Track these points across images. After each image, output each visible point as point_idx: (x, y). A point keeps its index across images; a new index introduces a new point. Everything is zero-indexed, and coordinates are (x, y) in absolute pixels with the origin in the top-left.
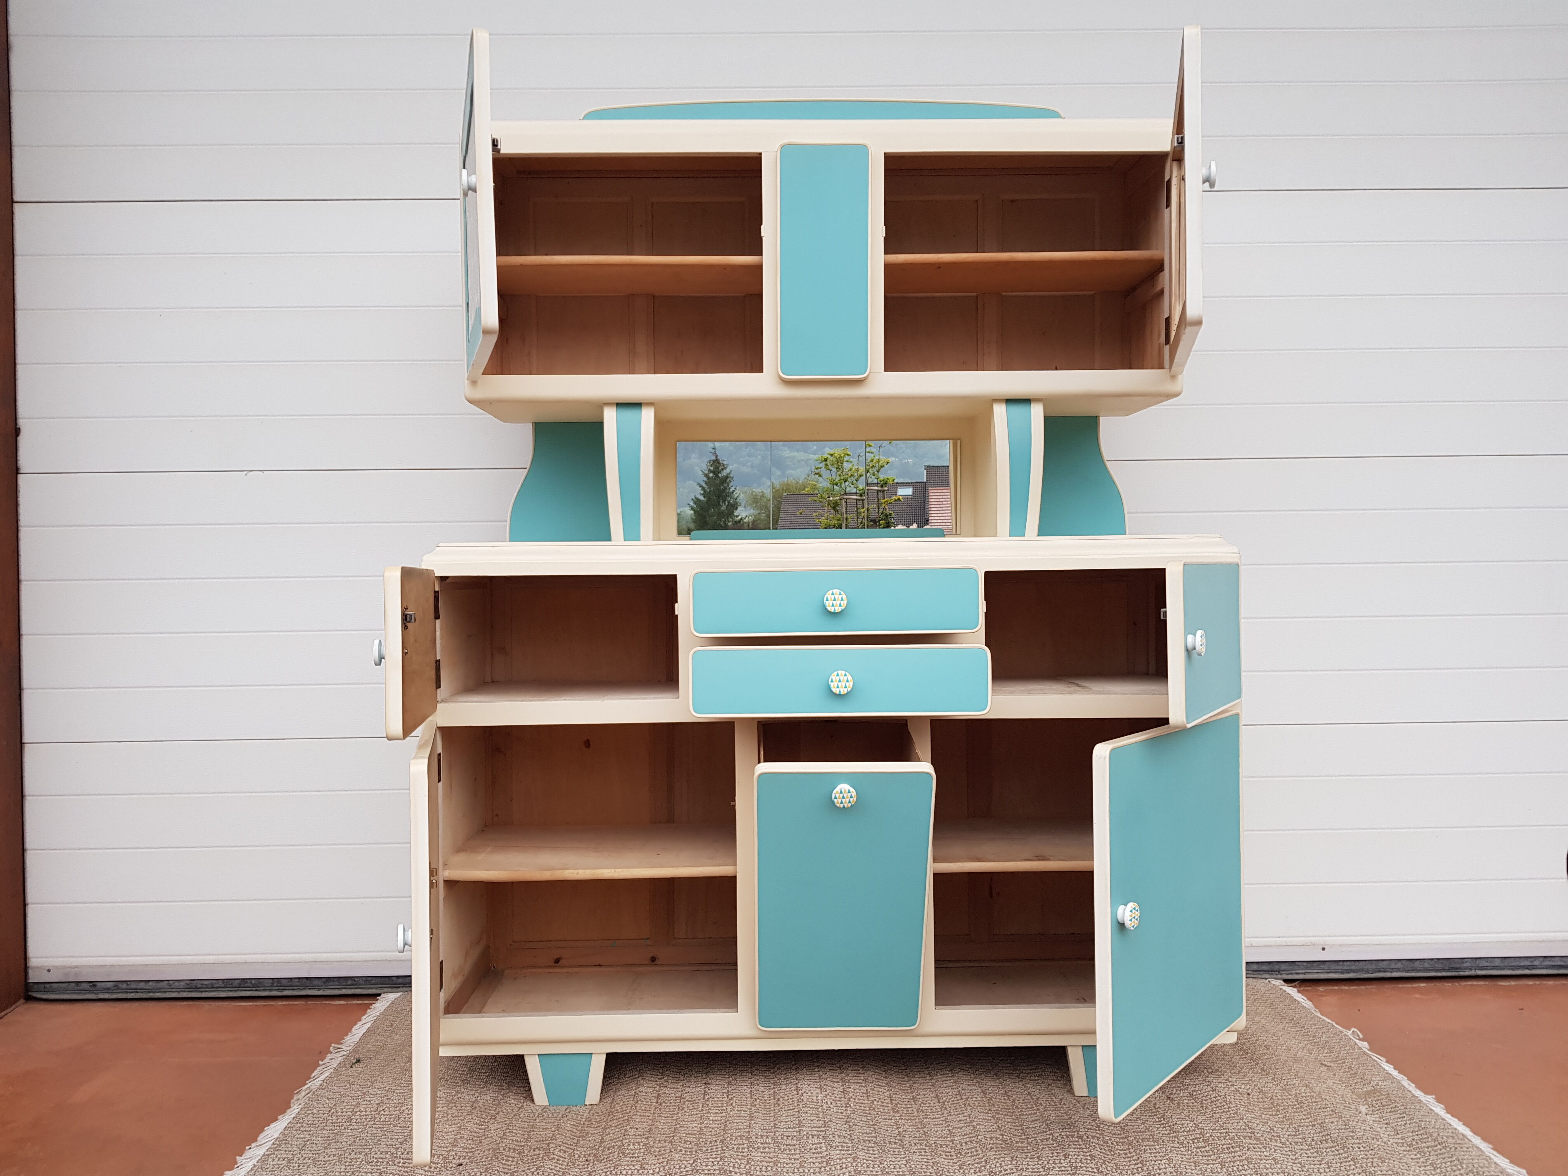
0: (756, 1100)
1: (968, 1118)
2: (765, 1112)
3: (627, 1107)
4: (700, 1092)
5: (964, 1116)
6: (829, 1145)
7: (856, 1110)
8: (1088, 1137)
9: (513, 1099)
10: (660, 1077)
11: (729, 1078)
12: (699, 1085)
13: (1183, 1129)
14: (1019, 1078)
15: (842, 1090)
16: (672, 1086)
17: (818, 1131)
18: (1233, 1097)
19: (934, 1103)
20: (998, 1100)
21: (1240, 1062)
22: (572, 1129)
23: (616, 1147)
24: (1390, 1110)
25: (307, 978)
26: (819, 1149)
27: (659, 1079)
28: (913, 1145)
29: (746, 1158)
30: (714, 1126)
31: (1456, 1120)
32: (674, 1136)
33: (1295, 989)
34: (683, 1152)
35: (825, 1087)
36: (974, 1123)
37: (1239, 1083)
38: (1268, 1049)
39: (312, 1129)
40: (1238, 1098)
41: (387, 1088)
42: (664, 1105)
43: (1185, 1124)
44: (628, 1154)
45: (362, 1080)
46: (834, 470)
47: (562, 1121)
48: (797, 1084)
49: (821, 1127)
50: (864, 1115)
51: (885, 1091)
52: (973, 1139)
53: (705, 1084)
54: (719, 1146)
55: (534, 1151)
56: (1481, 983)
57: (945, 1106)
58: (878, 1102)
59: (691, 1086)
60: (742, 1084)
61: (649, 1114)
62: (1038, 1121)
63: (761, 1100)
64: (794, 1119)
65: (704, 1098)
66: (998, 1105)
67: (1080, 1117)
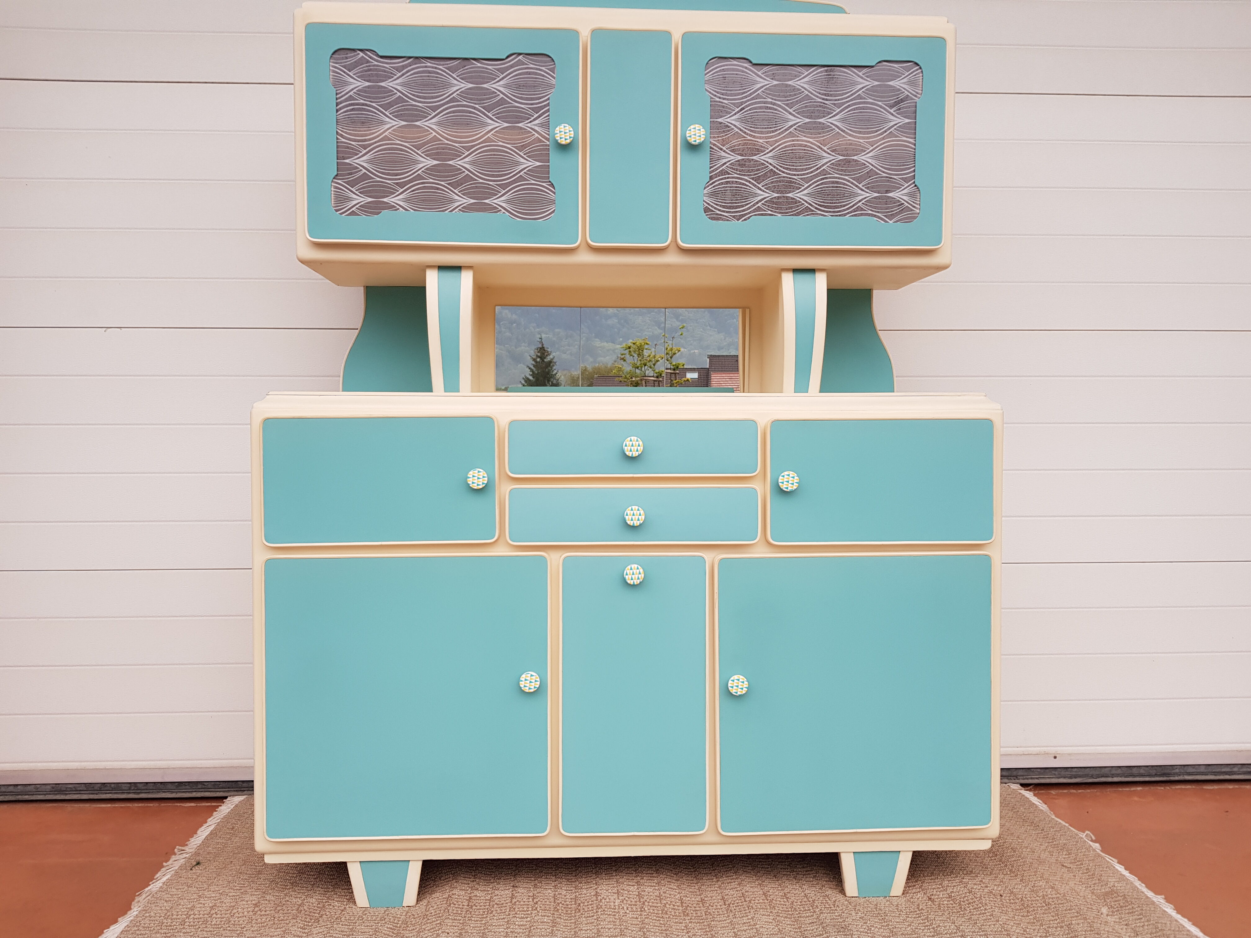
0: (559, 904)
1: (751, 920)
2: (567, 918)
3: (440, 911)
4: (508, 895)
5: (748, 919)
7: (650, 914)
9: (337, 901)
10: (472, 880)
12: (507, 888)
13: (946, 932)
14: (796, 879)
15: (637, 894)
16: (482, 888)
18: (988, 899)
19: (721, 906)
20: (778, 902)
21: (990, 864)
22: (388, 933)
24: (1127, 911)
25: (161, 783)
27: (471, 882)
30: (519, 931)
31: (1186, 920)
33: (1031, 793)
35: (622, 891)
36: (757, 926)
37: (992, 884)
38: (1015, 851)
39: (147, 932)
40: (992, 899)
41: (221, 891)
42: (474, 907)
43: (947, 926)
45: (200, 883)
46: (636, 355)
47: (379, 925)
48: (596, 889)
50: (657, 919)
51: (676, 894)
53: (513, 886)
56: (1188, 787)
57: (730, 908)
58: (670, 905)
59: (500, 889)
60: (547, 887)
61: (460, 918)
62: (815, 924)
63: (563, 904)
64: (593, 927)
65: (511, 902)
66: (778, 907)
67: (853, 920)
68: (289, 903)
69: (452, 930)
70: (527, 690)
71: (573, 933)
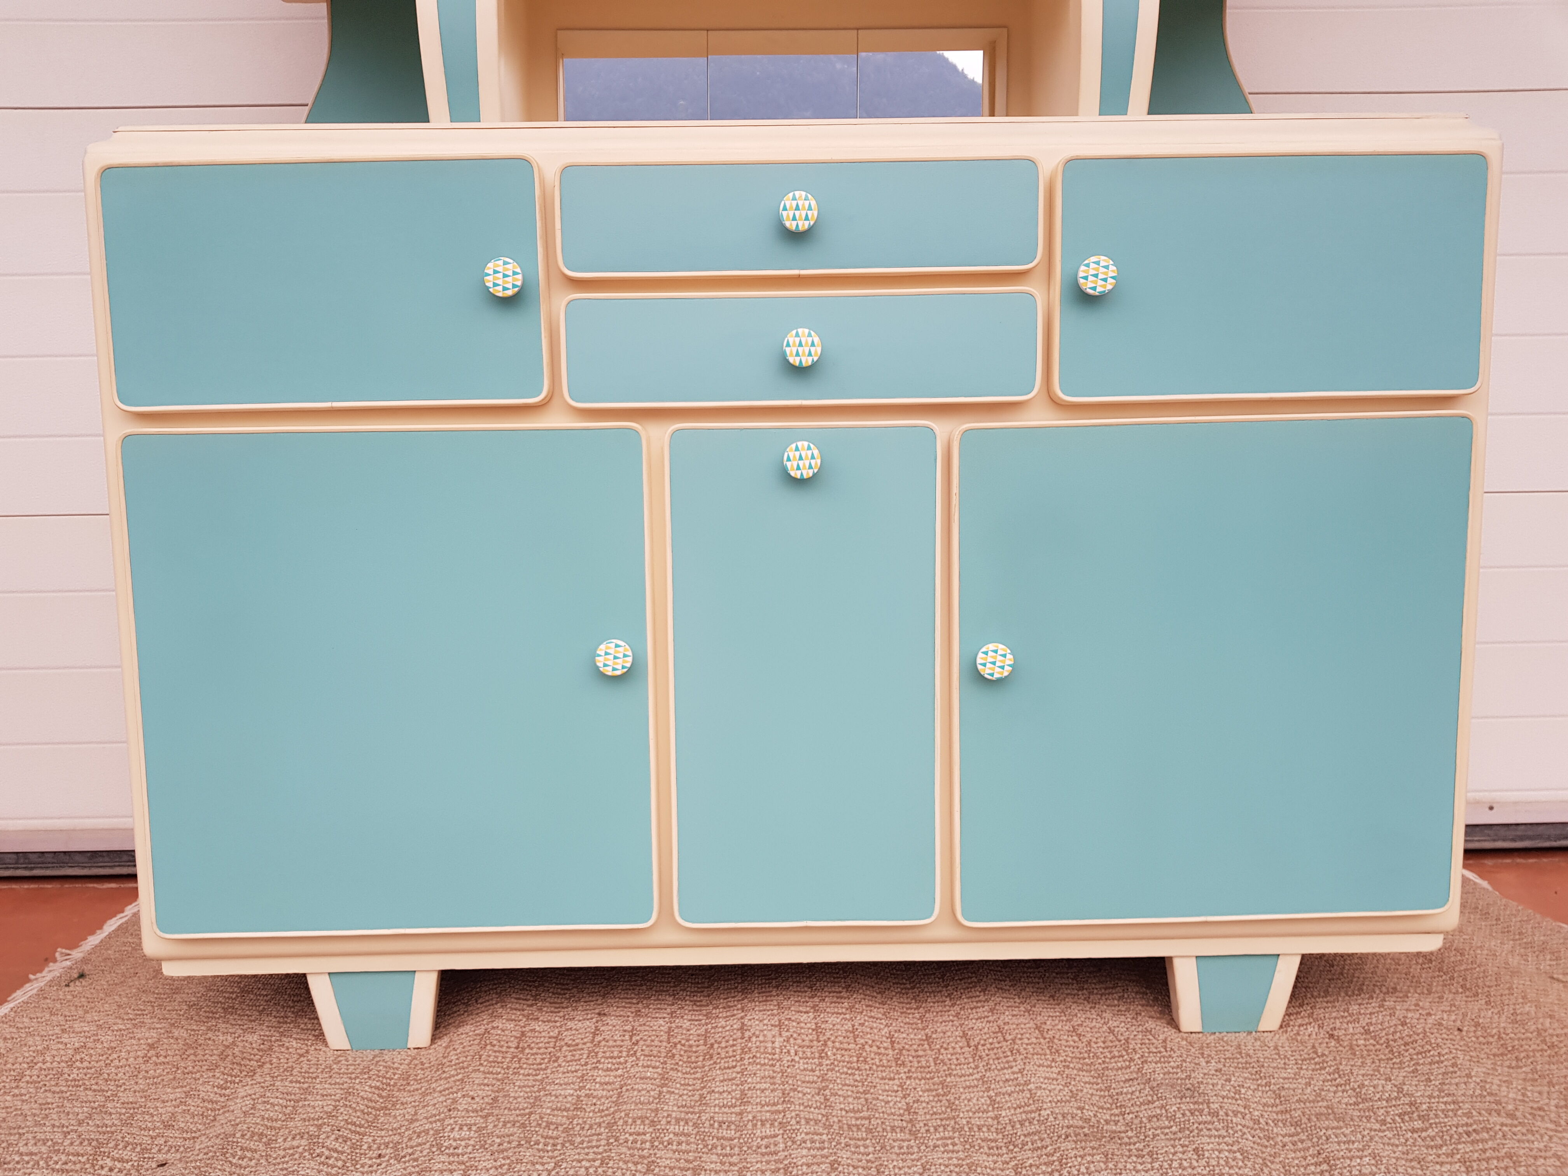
0: (676, 1044)
1: (1019, 1075)
2: (688, 1070)
3: (467, 1057)
4: (588, 1030)
5: (1013, 1073)
6: (790, 1138)
7: (836, 1063)
8: (1227, 1115)
9: (296, 1039)
10: (530, 1002)
11: (638, 1003)
12: (589, 1016)
13: (1378, 1096)
14: (1089, 1002)
15: (814, 1027)
16: (546, 1017)
17: (772, 1113)
18: (1438, 1036)
19: (961, 1048)
20: (1064, 1042)
22: (371, 1096)
23: (431, 1132)
26: (772, 1146)
28: (932, 1129)
29: (646, 1162)
30: (600, 1093)
32: (530, 1114)
34: (541, 1146)
35: (786, 1023)
36: (1032, 1086)
37: (1437, 1010)
40: (1445, 1036)
41: (101, 1022)
42: (527, 1051)
44: (447, 1148)
45: (73, 1008)
47: (358, 1081)
48: (742, 1018)
49: (778, 1104)
50: (849, 1072)
51: (882, 1027)
52: (1033, 1115)
53: (599, 1014)
54: (604, 1136)
55: (294, 1138)
57: (979, 1053)
58: (871, 1046)
59: (577, 1018)
60: (657, 1015)
61: (499, 1070)
62: (1136, 1083)
63: (684, 1045)
64: (734, 1087)
65: (592, 1041)
66: (1065, 1051)
67: (1205, 1074)
68: (210, 1042)
69: (480, 1093)
70: (609, 671)
71: (697, 1097)
